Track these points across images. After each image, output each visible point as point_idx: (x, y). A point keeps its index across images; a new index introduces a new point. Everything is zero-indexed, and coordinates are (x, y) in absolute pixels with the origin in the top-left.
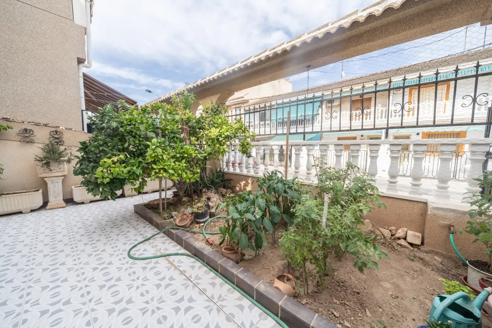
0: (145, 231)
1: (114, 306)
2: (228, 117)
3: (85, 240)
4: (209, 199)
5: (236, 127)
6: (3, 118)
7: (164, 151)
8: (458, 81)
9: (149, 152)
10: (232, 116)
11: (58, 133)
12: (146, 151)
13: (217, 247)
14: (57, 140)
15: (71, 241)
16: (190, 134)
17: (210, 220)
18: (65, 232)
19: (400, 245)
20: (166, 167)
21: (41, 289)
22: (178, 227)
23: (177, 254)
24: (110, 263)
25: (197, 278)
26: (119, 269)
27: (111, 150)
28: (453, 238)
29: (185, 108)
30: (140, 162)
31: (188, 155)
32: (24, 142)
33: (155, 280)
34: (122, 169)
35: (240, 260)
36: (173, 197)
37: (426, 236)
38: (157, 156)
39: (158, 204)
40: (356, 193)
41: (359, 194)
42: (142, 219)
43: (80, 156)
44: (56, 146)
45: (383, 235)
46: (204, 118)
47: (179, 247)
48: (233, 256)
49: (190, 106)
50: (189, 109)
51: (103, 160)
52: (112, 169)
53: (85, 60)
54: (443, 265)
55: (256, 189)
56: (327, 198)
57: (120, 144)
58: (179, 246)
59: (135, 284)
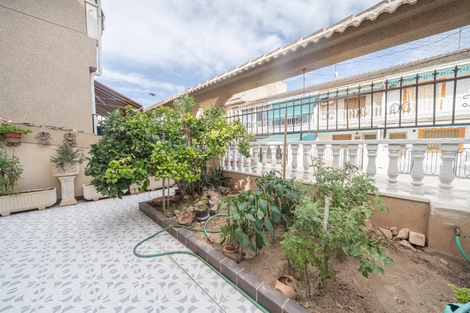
0: (150, 229)
1: (120, 304)
2: (227, 118)
3: (94, 236)
4: (209, 197)
5: (235, 129)
6: (24, 123)
7: (167, 152)
8: (457, 81)
9: (154, 153)
10: (230, 117)
11: (71, 136)
12: (151, 152)
13: (218, 246)
14: (71, 143)
15: (81, 238)
16: (191, 136)
17: (210, 218)
18: (76, 228)
19: (403, 246)
20: (169, 168)
21: (54, 285)
22: (180, 225)
23: (179, 252)
24: (117, 260)
25: (200, 277)
26: (126, 266)
27: (119, 152)
28: (460, 241)
29: (187, 111)
30: (145, 163)
31: (190, 156)
32: (41, 144)
33: (159, 278)
34: (129, 170)
35: (241, 260)
36: (175, 195)
37: (430, 238)
38: (161, 158)
39: (162, 202)
40: (355, 193)
41: (359, 195)
42: (147, 217)
43: (91, 158)
44: (70, 148)
45: (384, 235)
46: (204, 120)
47: (181, 245)
48: (234, 256)
49: (191, 108)
50: (190, 112)
51: (111, 162)
52: (120, 170)
53: (96, 69)
54: (449, 268)
55: (256, 189)
56: (328, 200)
57: (127, 146)
58: (181, 243)
59: (141, 282)
